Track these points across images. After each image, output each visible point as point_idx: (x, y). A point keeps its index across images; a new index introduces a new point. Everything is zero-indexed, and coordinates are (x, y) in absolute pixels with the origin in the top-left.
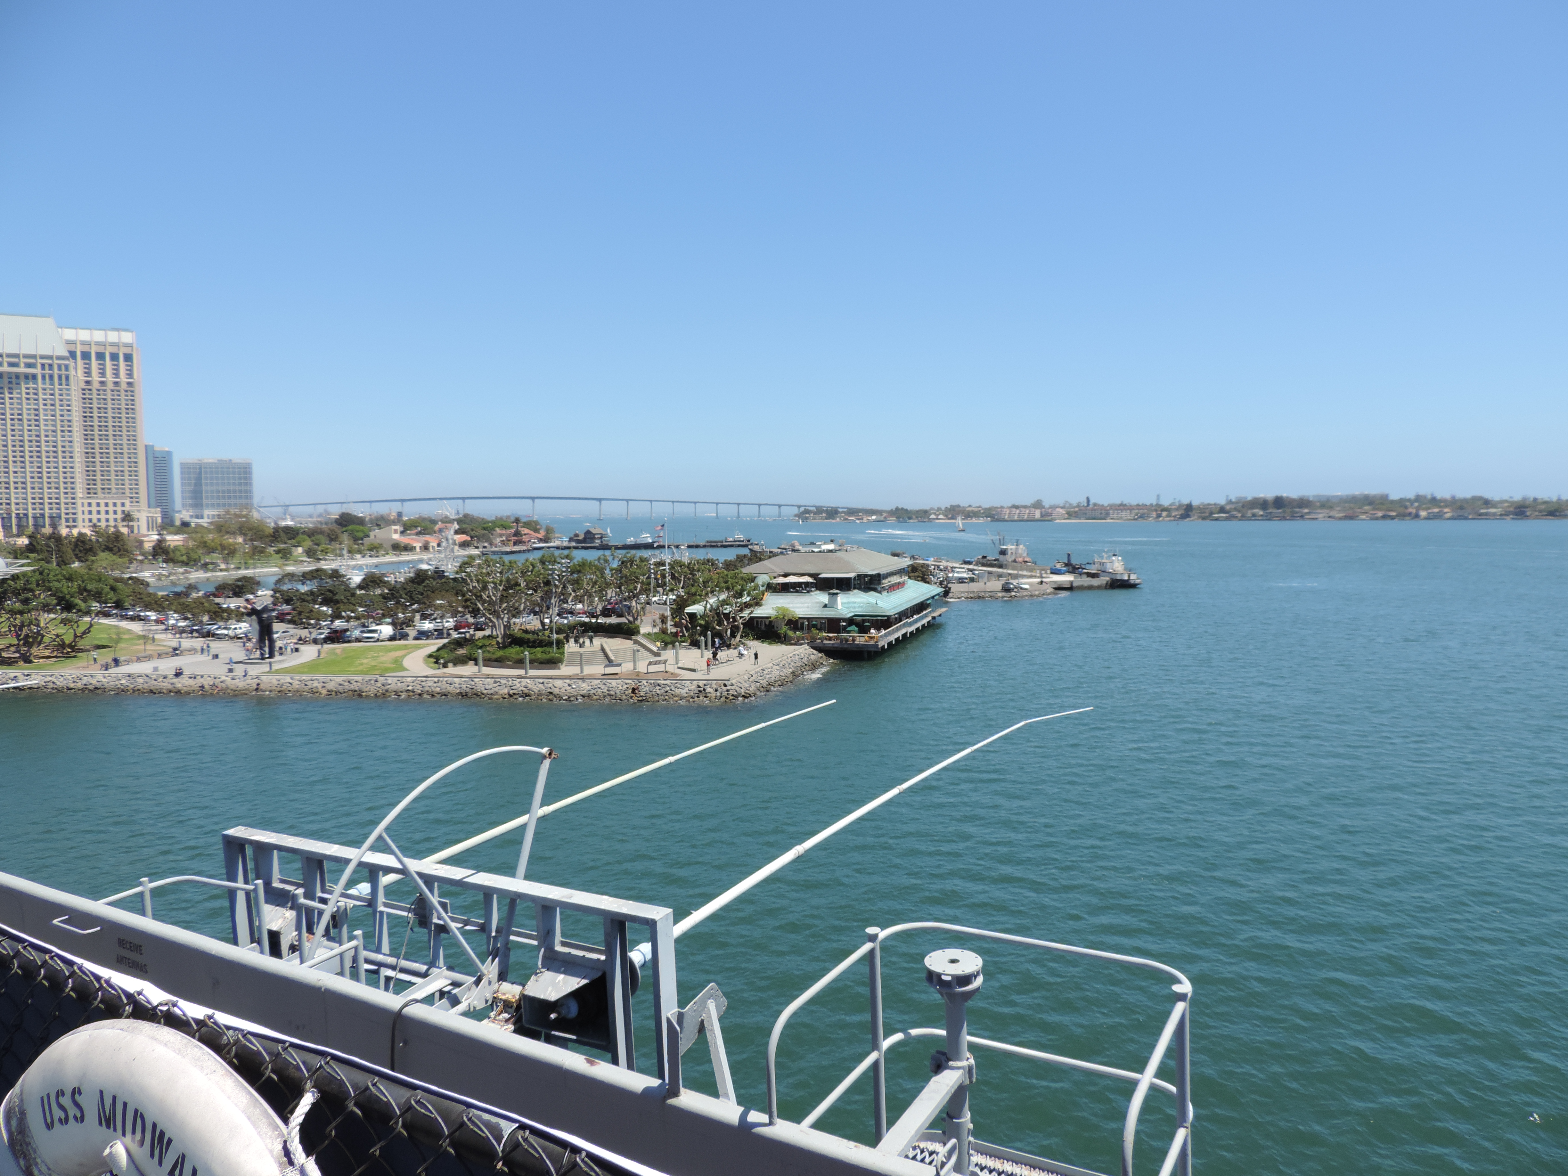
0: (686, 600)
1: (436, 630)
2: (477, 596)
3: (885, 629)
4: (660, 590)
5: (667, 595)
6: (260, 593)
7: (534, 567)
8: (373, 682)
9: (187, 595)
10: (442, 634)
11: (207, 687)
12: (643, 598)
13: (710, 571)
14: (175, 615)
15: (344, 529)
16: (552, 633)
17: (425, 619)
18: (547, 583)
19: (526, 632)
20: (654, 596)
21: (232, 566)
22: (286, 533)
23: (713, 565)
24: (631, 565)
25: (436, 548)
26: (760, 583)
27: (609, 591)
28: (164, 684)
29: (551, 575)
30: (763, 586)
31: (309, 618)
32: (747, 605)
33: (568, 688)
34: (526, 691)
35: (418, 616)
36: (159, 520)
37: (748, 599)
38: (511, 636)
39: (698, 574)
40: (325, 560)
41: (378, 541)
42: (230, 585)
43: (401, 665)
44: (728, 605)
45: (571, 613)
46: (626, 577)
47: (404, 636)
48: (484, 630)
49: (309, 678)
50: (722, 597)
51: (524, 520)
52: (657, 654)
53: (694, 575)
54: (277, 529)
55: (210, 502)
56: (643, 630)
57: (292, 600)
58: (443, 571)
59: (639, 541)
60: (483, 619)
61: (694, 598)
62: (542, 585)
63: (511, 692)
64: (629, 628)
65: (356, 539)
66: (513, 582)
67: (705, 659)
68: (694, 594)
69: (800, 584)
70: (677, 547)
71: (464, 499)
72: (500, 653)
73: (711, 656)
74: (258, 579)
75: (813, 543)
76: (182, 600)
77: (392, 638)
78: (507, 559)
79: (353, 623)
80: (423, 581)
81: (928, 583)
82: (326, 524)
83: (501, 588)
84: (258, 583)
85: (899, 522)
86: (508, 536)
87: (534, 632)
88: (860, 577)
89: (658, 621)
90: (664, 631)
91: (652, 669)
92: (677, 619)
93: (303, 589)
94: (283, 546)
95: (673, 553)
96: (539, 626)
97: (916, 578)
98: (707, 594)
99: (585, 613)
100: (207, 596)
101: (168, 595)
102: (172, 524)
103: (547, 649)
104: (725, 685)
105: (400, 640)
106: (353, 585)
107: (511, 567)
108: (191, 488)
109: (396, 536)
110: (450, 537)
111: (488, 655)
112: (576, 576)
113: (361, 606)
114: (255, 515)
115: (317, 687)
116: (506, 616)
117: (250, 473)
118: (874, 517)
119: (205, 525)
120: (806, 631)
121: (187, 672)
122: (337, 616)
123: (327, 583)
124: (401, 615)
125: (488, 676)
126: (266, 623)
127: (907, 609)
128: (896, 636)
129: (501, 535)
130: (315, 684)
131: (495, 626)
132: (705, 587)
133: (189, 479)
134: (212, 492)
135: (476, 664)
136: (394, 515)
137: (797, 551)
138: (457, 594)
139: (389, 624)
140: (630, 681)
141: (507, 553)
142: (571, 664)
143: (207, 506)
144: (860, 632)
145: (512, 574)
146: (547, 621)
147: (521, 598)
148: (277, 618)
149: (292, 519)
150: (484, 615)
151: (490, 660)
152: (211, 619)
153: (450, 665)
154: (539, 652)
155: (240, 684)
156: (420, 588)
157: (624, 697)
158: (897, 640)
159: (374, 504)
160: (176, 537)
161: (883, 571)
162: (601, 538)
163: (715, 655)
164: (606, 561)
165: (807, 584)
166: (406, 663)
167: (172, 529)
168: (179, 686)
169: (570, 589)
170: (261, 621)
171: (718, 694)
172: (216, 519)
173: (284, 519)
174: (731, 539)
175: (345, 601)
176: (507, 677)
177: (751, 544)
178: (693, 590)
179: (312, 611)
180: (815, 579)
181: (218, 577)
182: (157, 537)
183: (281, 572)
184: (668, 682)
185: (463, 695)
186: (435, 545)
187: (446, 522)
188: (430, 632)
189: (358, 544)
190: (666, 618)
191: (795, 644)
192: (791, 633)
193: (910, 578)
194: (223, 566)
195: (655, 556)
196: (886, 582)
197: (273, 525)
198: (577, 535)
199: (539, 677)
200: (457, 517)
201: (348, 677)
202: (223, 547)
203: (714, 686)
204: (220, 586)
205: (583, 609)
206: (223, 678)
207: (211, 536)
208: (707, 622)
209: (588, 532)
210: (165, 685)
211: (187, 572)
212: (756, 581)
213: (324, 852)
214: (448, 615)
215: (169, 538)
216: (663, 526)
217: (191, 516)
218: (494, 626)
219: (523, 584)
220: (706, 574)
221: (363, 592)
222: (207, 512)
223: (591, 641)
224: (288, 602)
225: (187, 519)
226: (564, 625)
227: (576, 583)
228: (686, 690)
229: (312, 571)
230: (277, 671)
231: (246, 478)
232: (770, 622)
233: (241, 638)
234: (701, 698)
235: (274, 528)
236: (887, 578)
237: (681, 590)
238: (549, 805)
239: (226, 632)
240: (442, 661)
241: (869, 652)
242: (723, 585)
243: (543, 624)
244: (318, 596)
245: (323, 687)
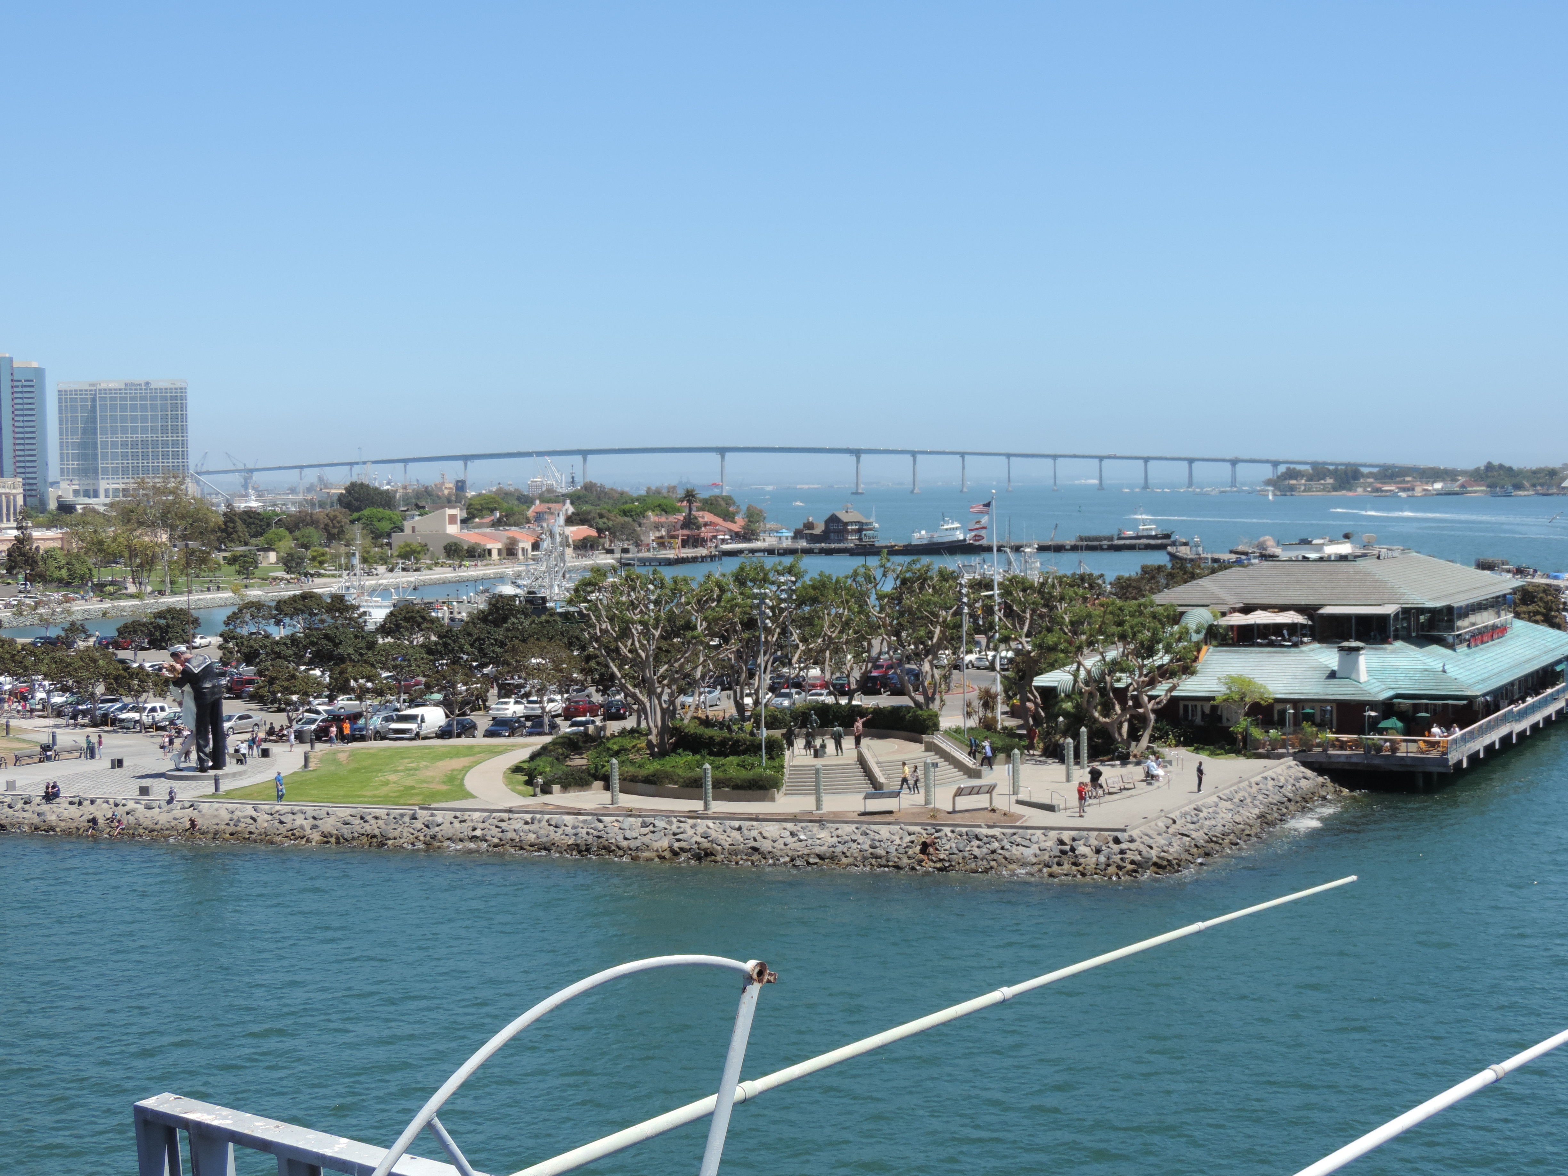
0: (1036, 661)
1: (528, 718)
2: (609, 651)
3: (1461, 728)
4: (982, 638)
5: (996, 649)
6: (198, 641)
7: (723, 590)
8: (407, 819)
9: (69, 645)
10: (541, 725)
11: (101, 821)
12: (945, 656)
13: (1085, 599)
14: (46, 683)
15: (356, 515)
16: (758, 727)
17: (508, 696)
18: (750, 624)
19: (706, 722)
20: (969, 652)
21: (149, 589)
22: (248, 525)
23: (1091, 587)
24: (922, 588)
25: (530, 553)
26: (1192, 626)
27: (876, 642)
28: (25, 815)
29: (758, 606)
30: (1198, 632)
31: (288, 691)
32: (1164, 673)
33: (790, 840)
34: (705, 844)
35: (494, 691)
36: (20, 501)
37: (1167, 659)
38: (676, 731)
39: (1062, 607)
40: (320, 575)
41: (419, 539)
42: (144, 625)
43: (462, 785)
44: (1123, 671)
45: (798, 684)
46: (910, 611)
47: (468, 729)
48: (622, 718)
49: (287, 809)
50: (1113, 653)
51: (703, 495)
52: (974, 774)
53: (1052, 608)
54: (230, 517)
55: (110, 464)
56: (945, 723)
57: (258, 655)
58: (544, 600)
59: (940, 537)
60: (620, 697)
61: (1052, 656)
62: (739, 627)
63: (676, 845)
64: (916, 718)
65: (376, 536)
66: (680, 622)
67: (1075, 784)
68: (1053, 649)
69: (1277, 629)
70: (1017, 549)
71: (585, 453)
72: (654, 766)
73: (1087, 778)
74: (195, 613)
75: (1305, 542)
76: (58, 654)
77: (444, 733)
78: (668, 574)
79: (371, 702)
80: (505, 620)
81: (1558, 627)
82: (322, 505)
83: (657, 634)
84: (196, 622)
85: (1495, 495)
86: (672, 528)
87: (722, 725)
88: (1406, 612)
89: (977, 704)
90: (988, 725)
91: (963, 803)
92: (1016, 701)
93: (278, 633)
94: (241, 549)
95: (1010, 563)
96: (732, 711)
97: (1531, 618)
98: (1079, 649)
99: (825, 685)
100: (103, 645)
101: (34, 644)
102: (42, 507)
103: (749, 759)
104: (1117, 841)
105: (459, 736)
106: (370, 627)
107: (676, 591)
108: (77, 438)
109: (453, 530)
110: (557, 530)
111: (630, 770)
112: (807, 609)
113: (385, 668)
114: (191, 489)
115: (302, 827)
116: (667, 690)
117: (183, 407)
118: (1438, 486)
119: (101, 509)
120: (1289, 728)
121: (65, 792)
122: (339, 687)
123: (322, 621)
124: (461, 687)
125: (630, 813)
126: (209, 699)
127: (1512, 684)
128: (1487, 740)
129: (657, 527)
130: (299, 821)
131: (644, 710)
132: (1075, 633)
133: (74, 420)
134: (114, 444)
135: (607, 788)
136: (448, 487)
137: (1272, 557)
138: (570, 645)
139: (437, 704)
140: (918, 829)
141: (669, 563)
142: (796, 790)
143: (105, 471)
144: (1407, 732)
145: (679, 605)
146: (748, 701)
147: (696, 654)
148: (230, 690)
149: (259, 496)
150: (623, 688)
151: (634, 779)
152: (109, 689)
153: (556, 788)
154: (732, 765)
155: (162, 817)
156: (500, 633)
157: (905, 861)
158: (1489, 748)
159: (411, 465)
160: (50, 533)
161: (1459, 601)
162: (860, 531)
163: (1095, 775)
164: (869, 578)
165: (1293, 628)
166: (471, 782)
167: (42, 518)
168: (52, 818)
169: (795, 637)
170: (199, 697)
171: (1102, 859)
172: (121, 498)
173: (246, 496)
174: (1130, 533)
175: (356, 657)
176: (667, 815)
177: (1174, 544)
178: (1051, 639)
179: (293, 677)
180: (1311, 617)
181: (123, 609)
182: (15, 533)
183: (237, 600)
184: (996, 832)
185: (582, 849)
186: (528, 546)
187: (549, 501)
188: (518, 720)
189: (381, 546)
190: (994, 697)
191: (1267, 756)
192: (1257, 733)
193: (1518, 615)
194: (132, 589)
195: (970, 568)
196: (1464, 625)
197: (223, 508)
198: (809, 526)
199: (732, 817)
200: (571, 489)
201: (359, 810)
202: (133, 553)
203: (1094, 842)
204: (126, 626)
205: (822, 678)
206: (131, 805)
207: (111, 531)
208: (1077, 706)
209: (833, 520)
210: (29, 816)
211: (68, 600)
212: (1185, 621)
213: (321, 1151)
214: (553, 688)
215: (36, 534)
216: (988, 505)
217: (76, 493)
218: (642, 710)
219: (701, 626)
220: (1078, 606)
221: (389, 640)
222: (104, 485)
223: (838, 744)
224: (249, 658)
225: (69, 498)
226: (783, 710)
227: (808, 622)
228: (1034, 849)
229: (294, 599)
230: (229, 794)
231: (175, 418)
232: (1214, 708)
233: (163, 728)
234: (1066, 866)
235: (225, 514)
236: (1466, 615)
237: (1024, 640)
238: (753, 1078)
239: (136, 716)
240: (540, 780)
241: (1428, 776)
242: (1114, 629)
243: (740, 707)
244: (306, 648)
245: (314, 827)
